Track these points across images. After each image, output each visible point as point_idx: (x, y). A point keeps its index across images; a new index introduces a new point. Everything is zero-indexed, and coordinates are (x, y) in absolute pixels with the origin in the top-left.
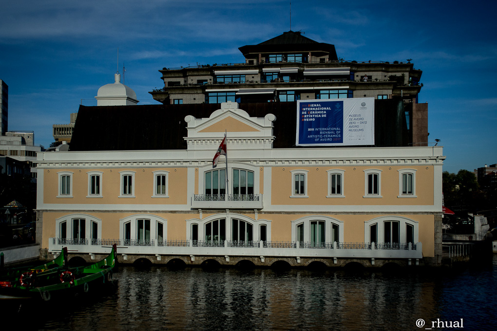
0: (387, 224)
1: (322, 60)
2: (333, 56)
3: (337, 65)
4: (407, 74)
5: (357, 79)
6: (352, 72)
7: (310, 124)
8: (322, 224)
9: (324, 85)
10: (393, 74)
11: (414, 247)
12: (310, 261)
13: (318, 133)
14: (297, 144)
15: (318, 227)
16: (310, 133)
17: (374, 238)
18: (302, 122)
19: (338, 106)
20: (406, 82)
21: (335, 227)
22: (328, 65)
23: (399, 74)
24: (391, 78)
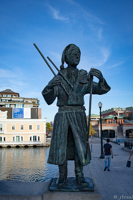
0: (34, 136)
1: (16, 97)
2: (19, 96)
3: (20, 98)
4: (36, 101)
5: (25, 102)
6: (24, 100)
7: (16, 113)
8: (19, 137)
9: (17, 103)
10: (33, 101)
11: (40, 142)
12: (16, 145)
13: (18, 115)
14: (13, 118)
15: (18, 137)
16: (16, 115)
17: (31, 140)
18: (14, 113)
19: (22, 109)
20: (36, 103)
21: (22, 137)
22: (18, 98)
23: (34, 101)
24: (33, 102)
